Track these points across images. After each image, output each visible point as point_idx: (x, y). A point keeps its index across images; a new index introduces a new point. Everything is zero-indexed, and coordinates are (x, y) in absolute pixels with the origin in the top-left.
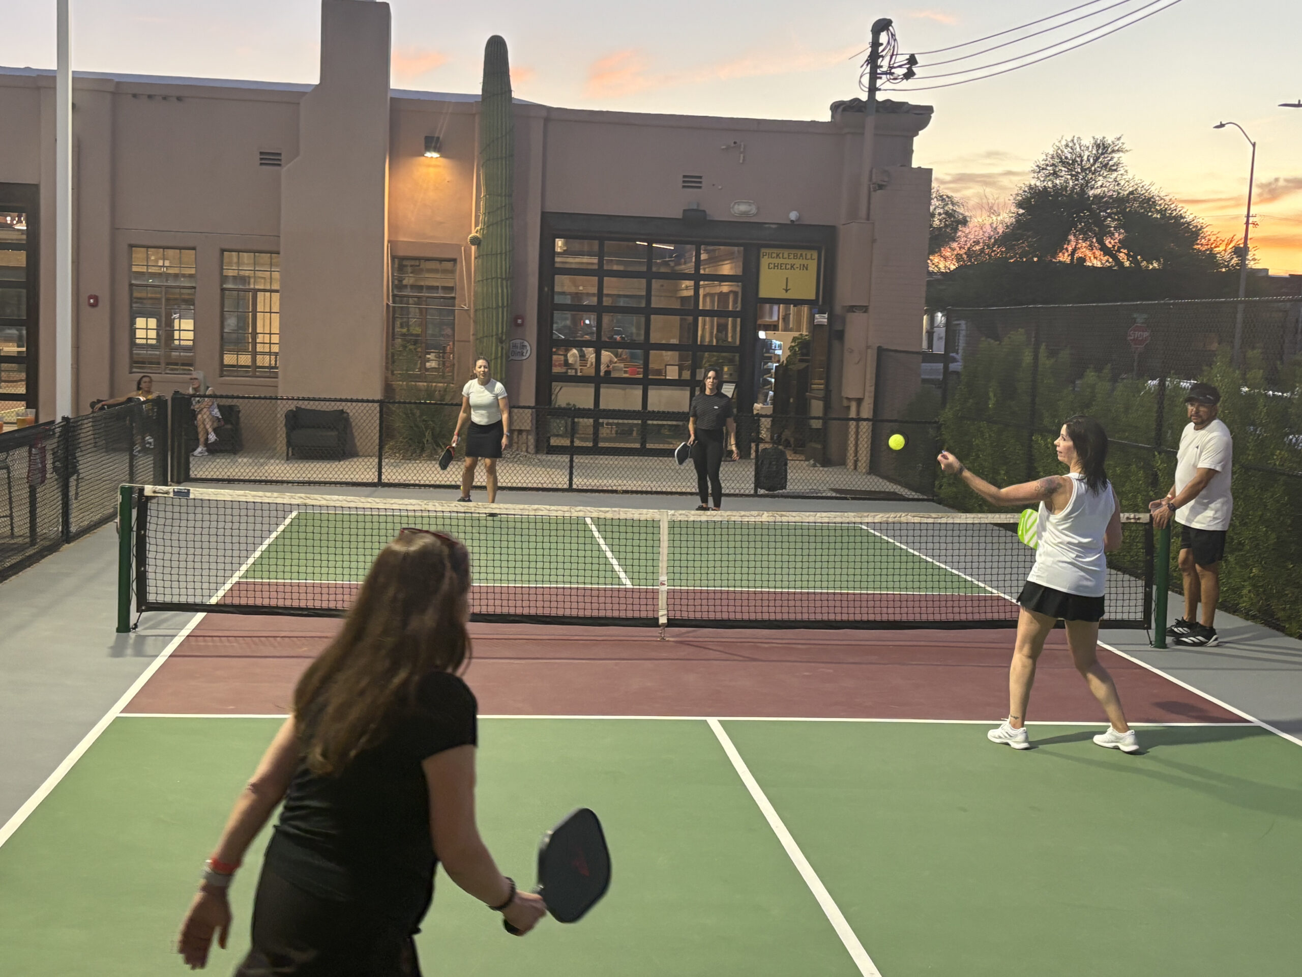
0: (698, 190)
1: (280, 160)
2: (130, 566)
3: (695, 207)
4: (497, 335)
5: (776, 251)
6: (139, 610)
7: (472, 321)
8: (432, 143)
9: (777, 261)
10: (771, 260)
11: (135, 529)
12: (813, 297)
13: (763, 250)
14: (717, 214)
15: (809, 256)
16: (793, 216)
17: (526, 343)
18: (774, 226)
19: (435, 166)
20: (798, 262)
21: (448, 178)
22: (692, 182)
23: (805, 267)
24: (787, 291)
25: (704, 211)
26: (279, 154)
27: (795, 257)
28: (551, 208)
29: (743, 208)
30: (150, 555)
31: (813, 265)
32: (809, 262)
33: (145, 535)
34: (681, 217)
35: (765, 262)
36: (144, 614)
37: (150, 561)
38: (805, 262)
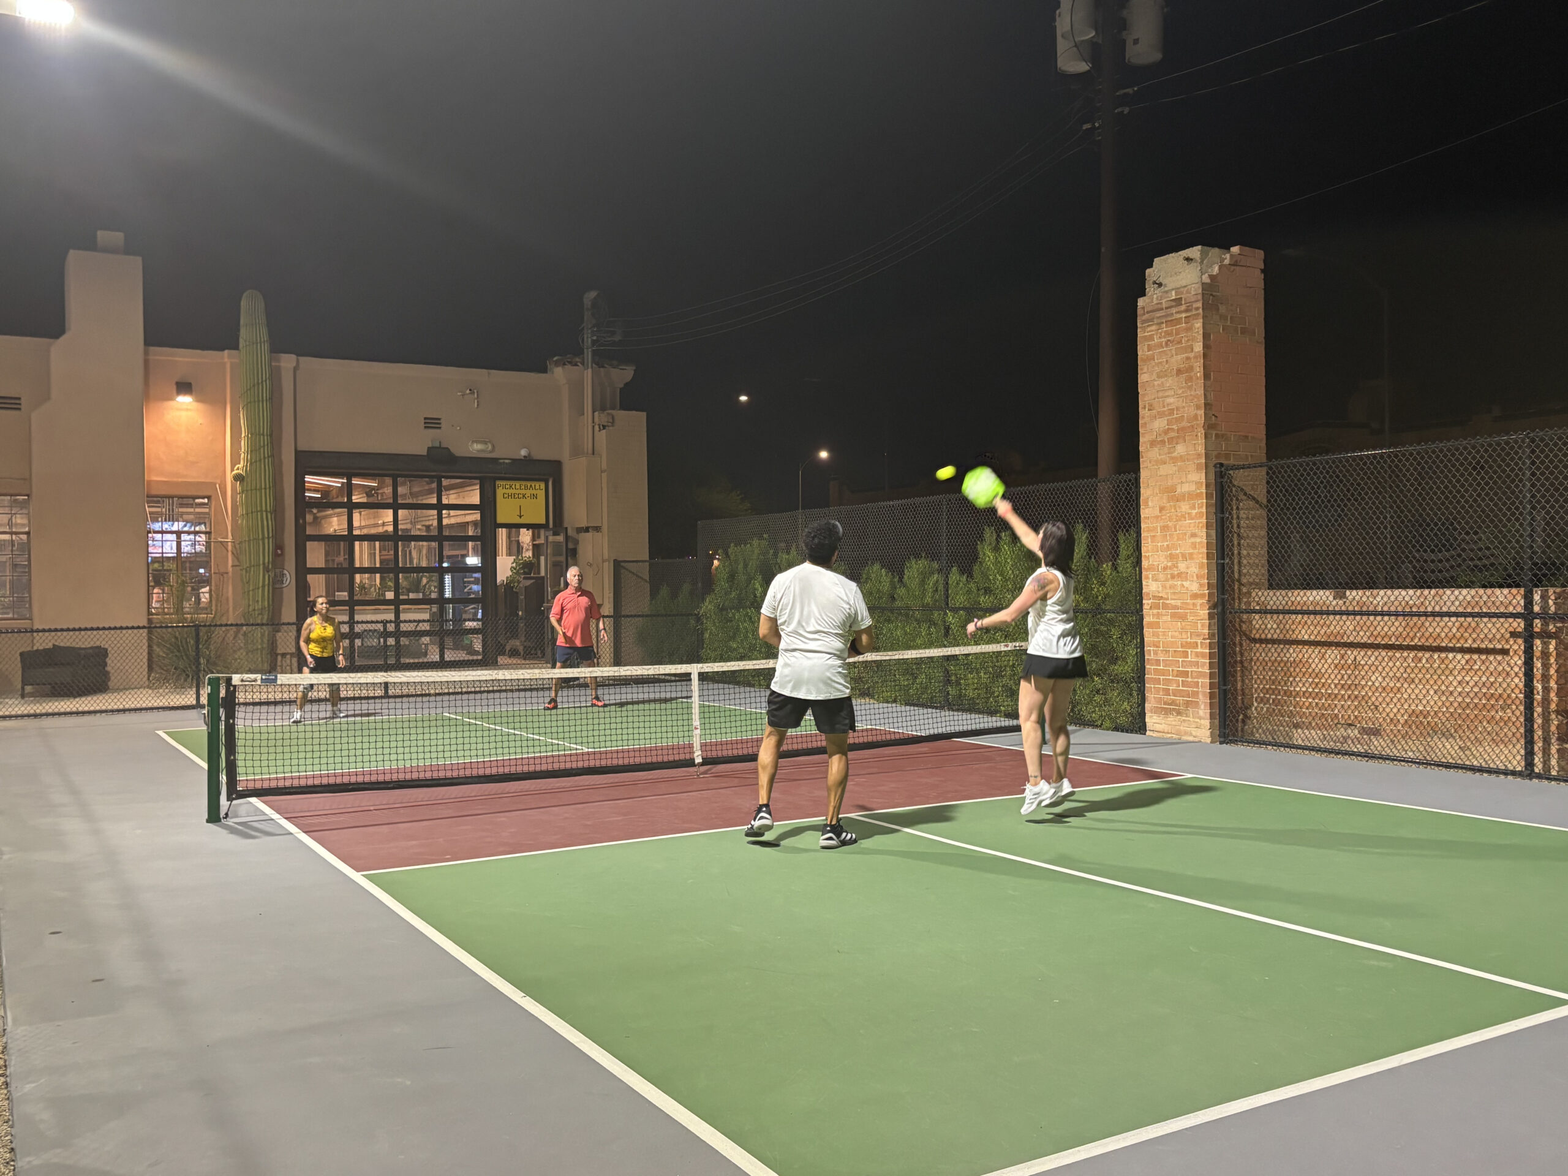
0: (438, 431)
1: (20, 404)
2: (219, 755)
3: (437, 445)
4: (264, 564)
5: (509, 483)
6: (230, 799)
7: (230, 554)
8: (184, 387)
9: (510, 491)
10: (505, 491)
11: (223, 718)
12: (543, 521)
13: (498, 483)
14: (458, 451)
15: (537, 487)
16: (523, 452)
17: (285, 572)
18: (507, 461)
19: (187, 410)
20: (528, 492)
21: (200, 421)
22: (432, 423)
23: (535, 496)
24: (520, 517)
25: (447, 448)
26: (19, 399)
27: (526, 488)
28: (303, 446)
29: (477, 447)
30: (239, 743)
31: (541, 494)
32: (538, 492)
33: (234, 724)
34: (425, 454)
35: (500, 492)
36: (234, 802)
37: (240, 749)
38: (534, 492)
